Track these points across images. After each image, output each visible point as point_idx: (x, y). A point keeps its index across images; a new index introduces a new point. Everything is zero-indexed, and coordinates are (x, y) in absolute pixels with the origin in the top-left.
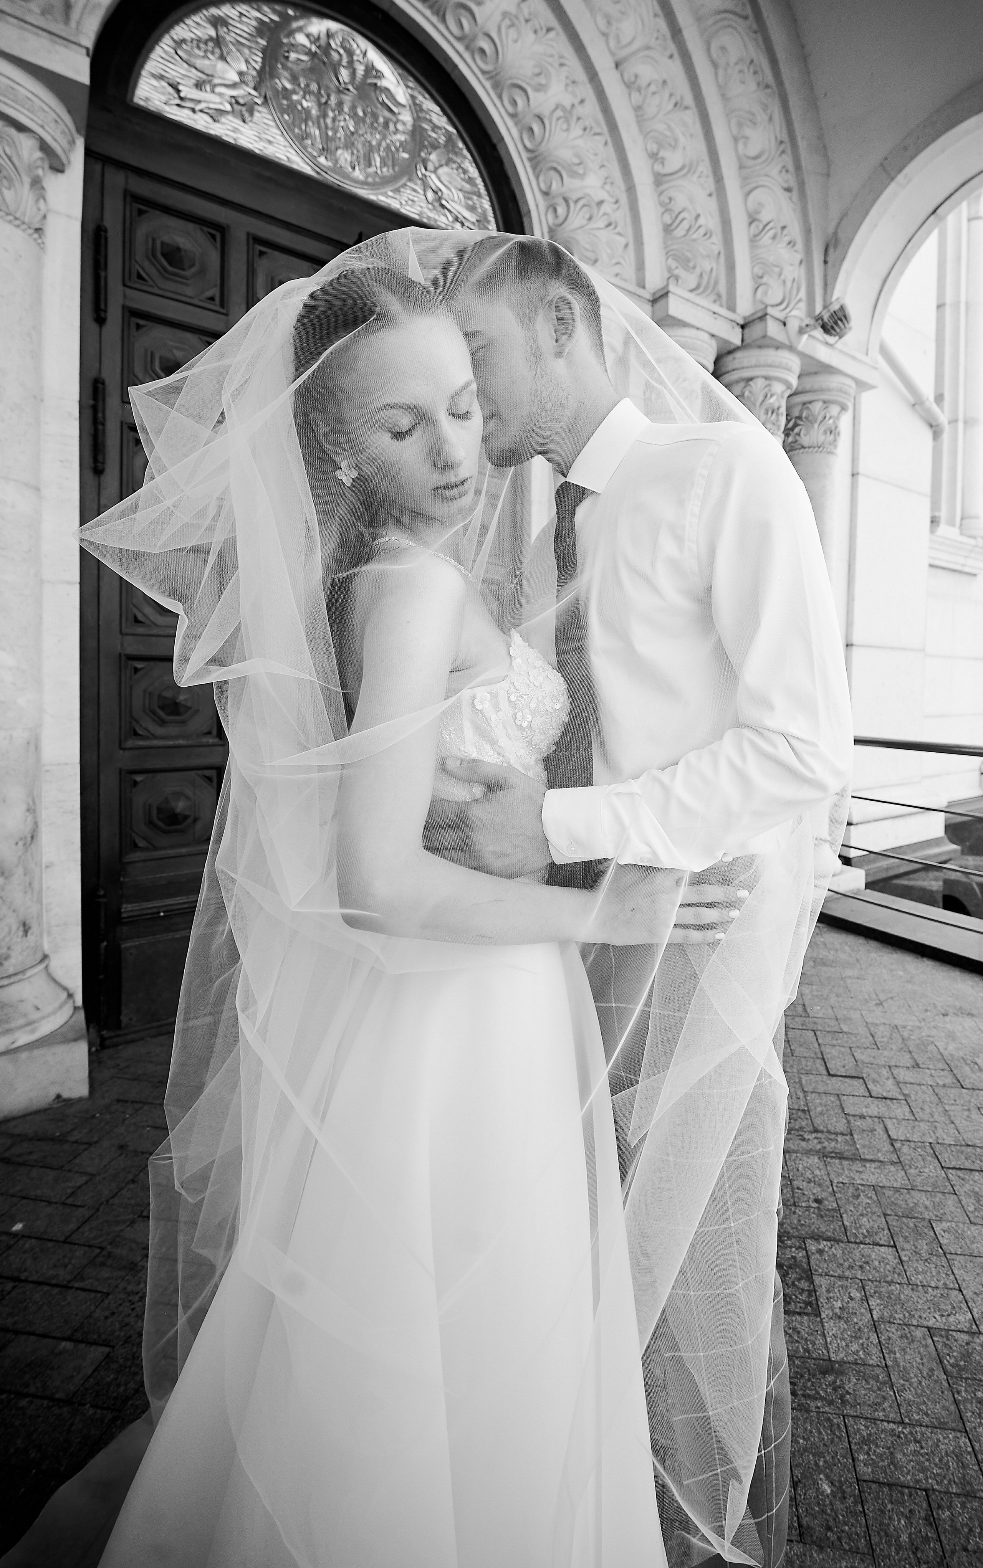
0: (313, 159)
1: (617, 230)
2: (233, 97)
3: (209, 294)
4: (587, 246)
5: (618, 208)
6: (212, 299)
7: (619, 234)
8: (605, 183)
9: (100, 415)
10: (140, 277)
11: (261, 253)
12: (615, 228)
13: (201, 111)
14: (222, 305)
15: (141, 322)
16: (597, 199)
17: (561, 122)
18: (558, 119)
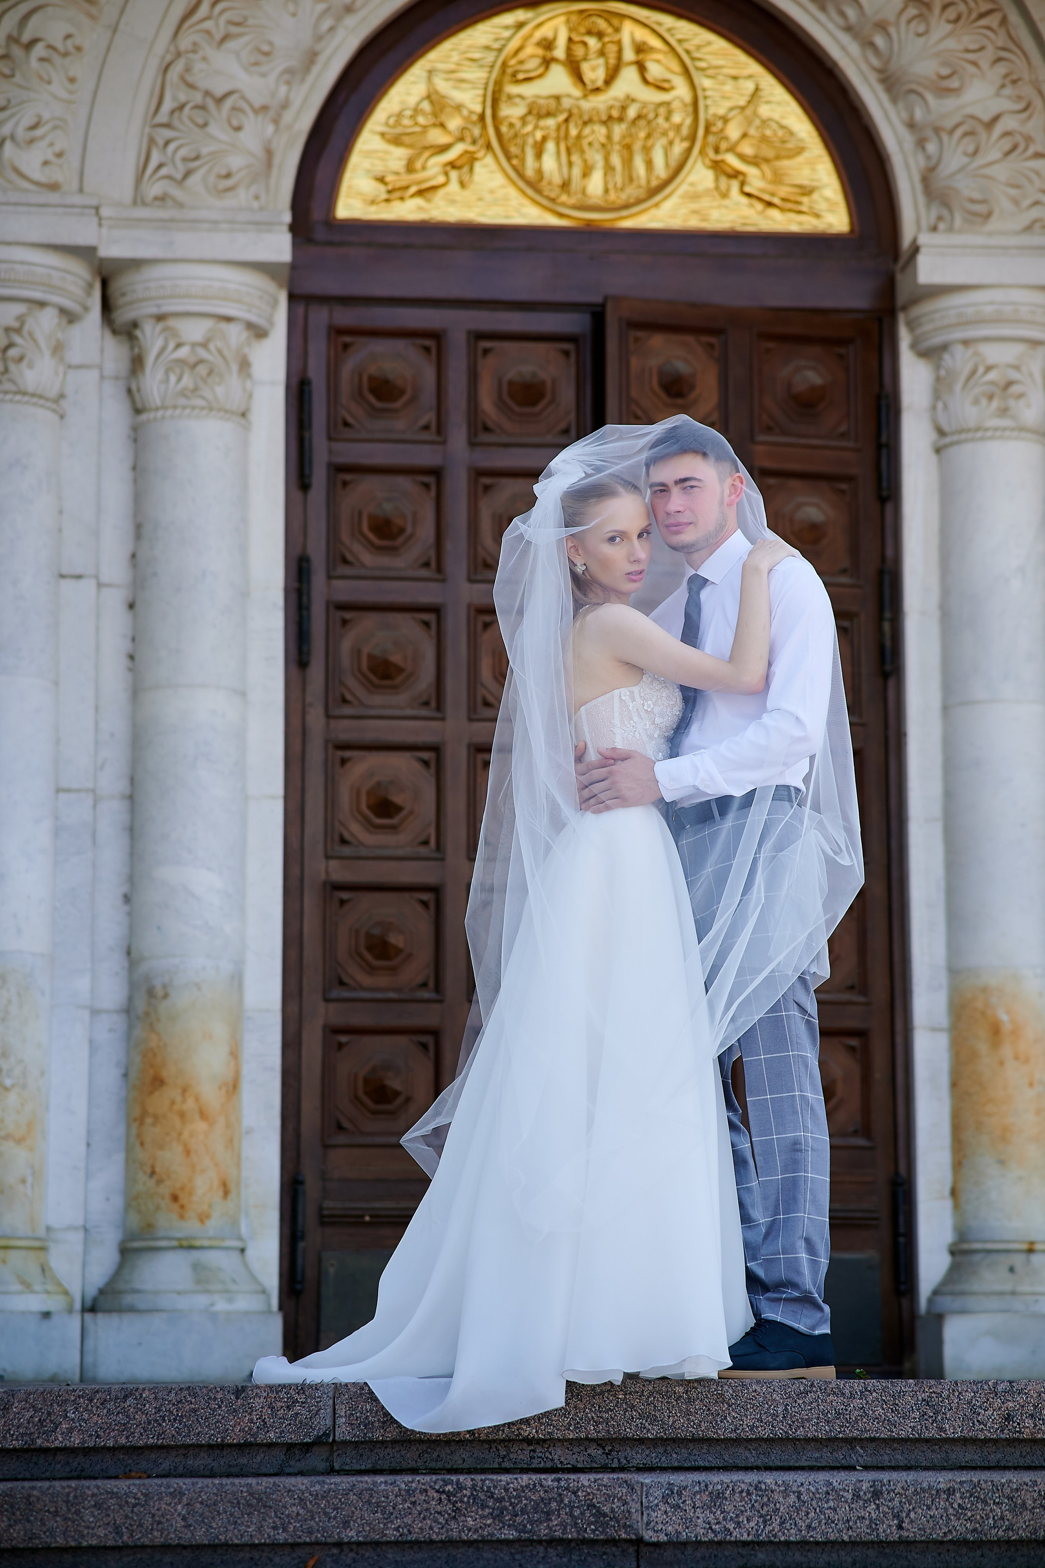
0: (551, 205)
1: (1031, 150)
2: (447, 164)
3: (423, 421)
4: (976, 195)
5: (1029, 118)
6: (426, 427)
7: (1038, 155)
8: (1003, 86)
9: (305, 599)
10: (346, 424)
11: (486, 352)
12: (1026, 148)
13: (413, 196)
14: (439, 431)
15: (348, 477)
16: (986, 118)
17: (914, 23)
18: (909, 22)
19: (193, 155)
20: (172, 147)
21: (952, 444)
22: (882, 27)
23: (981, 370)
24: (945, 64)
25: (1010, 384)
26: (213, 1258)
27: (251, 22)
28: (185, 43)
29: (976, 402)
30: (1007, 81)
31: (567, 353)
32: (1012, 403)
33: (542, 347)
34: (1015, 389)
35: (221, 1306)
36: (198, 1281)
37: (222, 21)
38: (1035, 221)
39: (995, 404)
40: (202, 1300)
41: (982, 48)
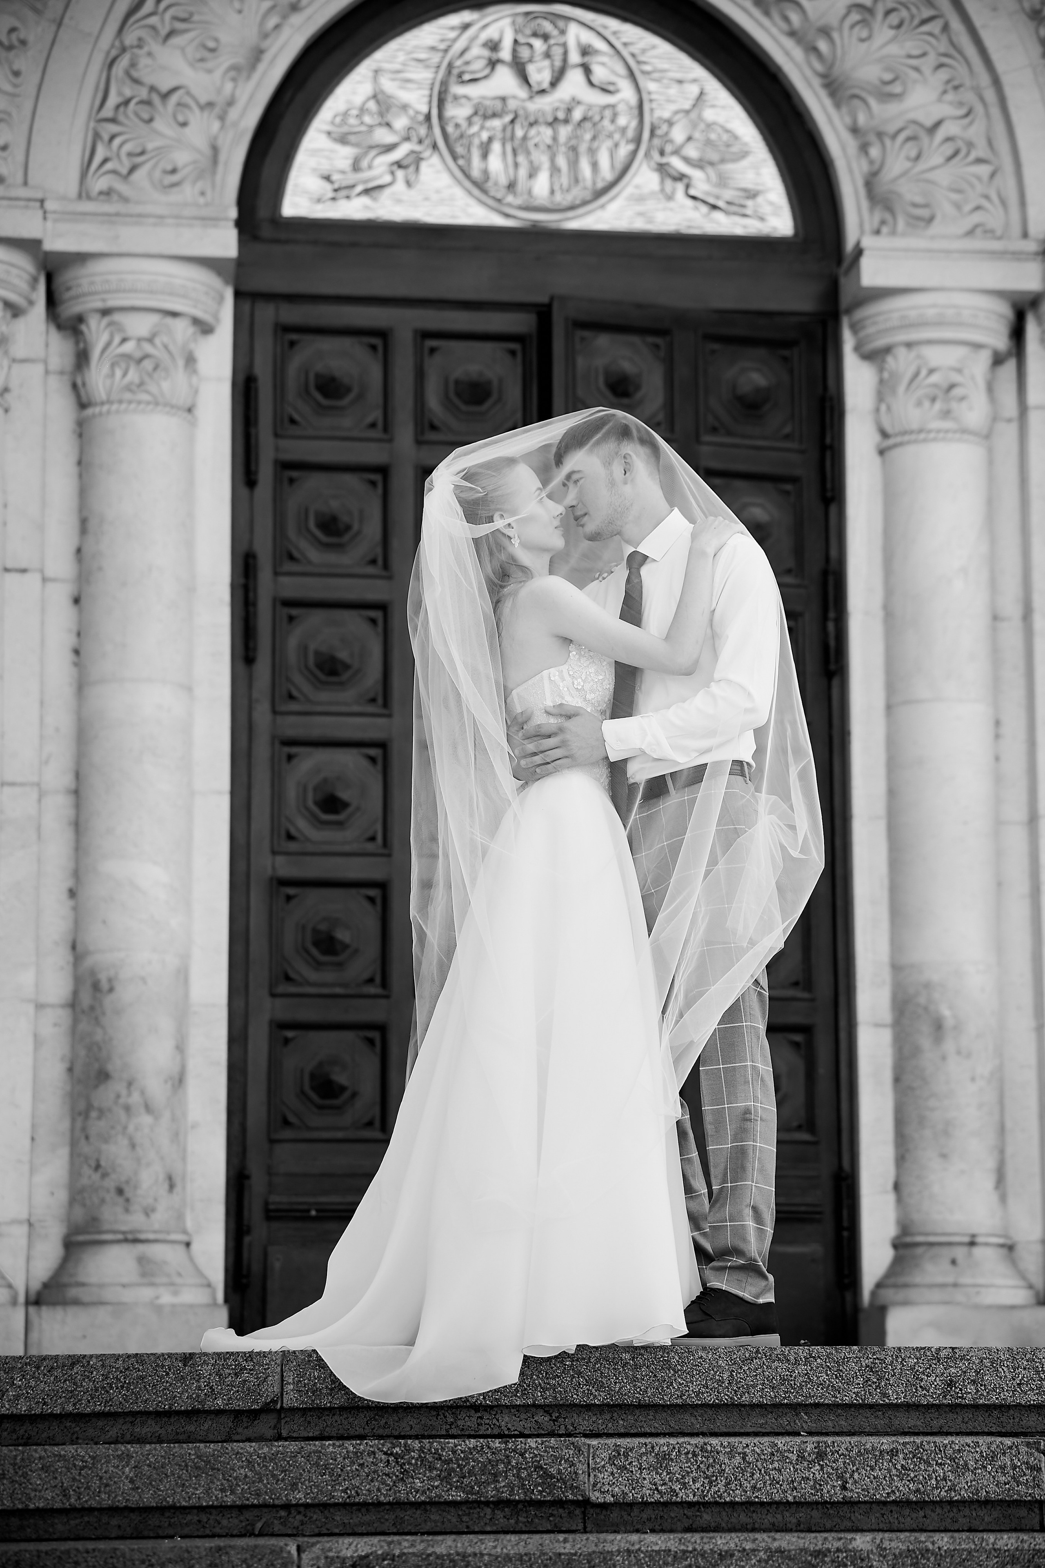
1: (972, 157)
2: (393, 164)
3: (370, 419)
4: (919, 199)
5: (971, 123)
6: (373, 425)
7: (979, 161)
8: (945, 92)
9: (251, 595)
10: (293, 421)
11: (432, 350)
12: (968, 154)
13: (359, 195)
14: (386, 429)
15: (294, 474)
16: (929, 123)
17: (857, 29)
18: (852, 27)
19: (139, 150)
20: (117, 142)
21: (895, 446)
22: (825, 32)
23: (924, 372)
24: (888, 69)
25: (952, 386)
26: (157, 1251)
27: (196, 18)
28: (130, 39)
29: (919, 404)
30: (950, 86)
31: (513, 353)
32: (954, 405)
33: (488, 347)
34: (957, 392)
35: (166, 1298)
36: (144, 1275)
37: (168, 16)
38: (976, 226)
39: (938, 406)
40: (146, 1293)
41: (924, 55)
